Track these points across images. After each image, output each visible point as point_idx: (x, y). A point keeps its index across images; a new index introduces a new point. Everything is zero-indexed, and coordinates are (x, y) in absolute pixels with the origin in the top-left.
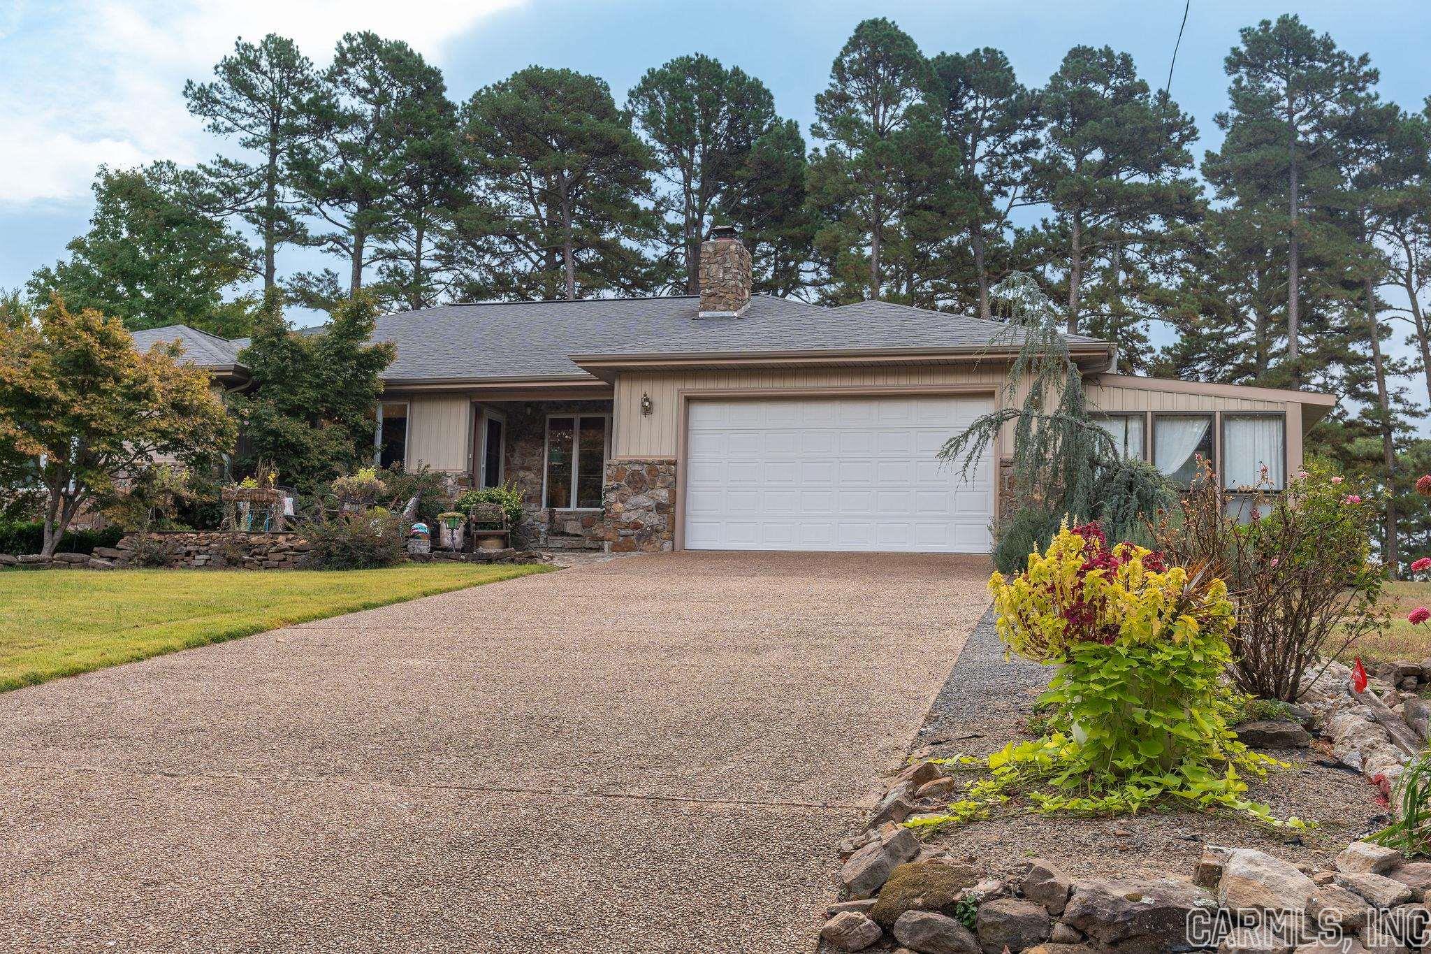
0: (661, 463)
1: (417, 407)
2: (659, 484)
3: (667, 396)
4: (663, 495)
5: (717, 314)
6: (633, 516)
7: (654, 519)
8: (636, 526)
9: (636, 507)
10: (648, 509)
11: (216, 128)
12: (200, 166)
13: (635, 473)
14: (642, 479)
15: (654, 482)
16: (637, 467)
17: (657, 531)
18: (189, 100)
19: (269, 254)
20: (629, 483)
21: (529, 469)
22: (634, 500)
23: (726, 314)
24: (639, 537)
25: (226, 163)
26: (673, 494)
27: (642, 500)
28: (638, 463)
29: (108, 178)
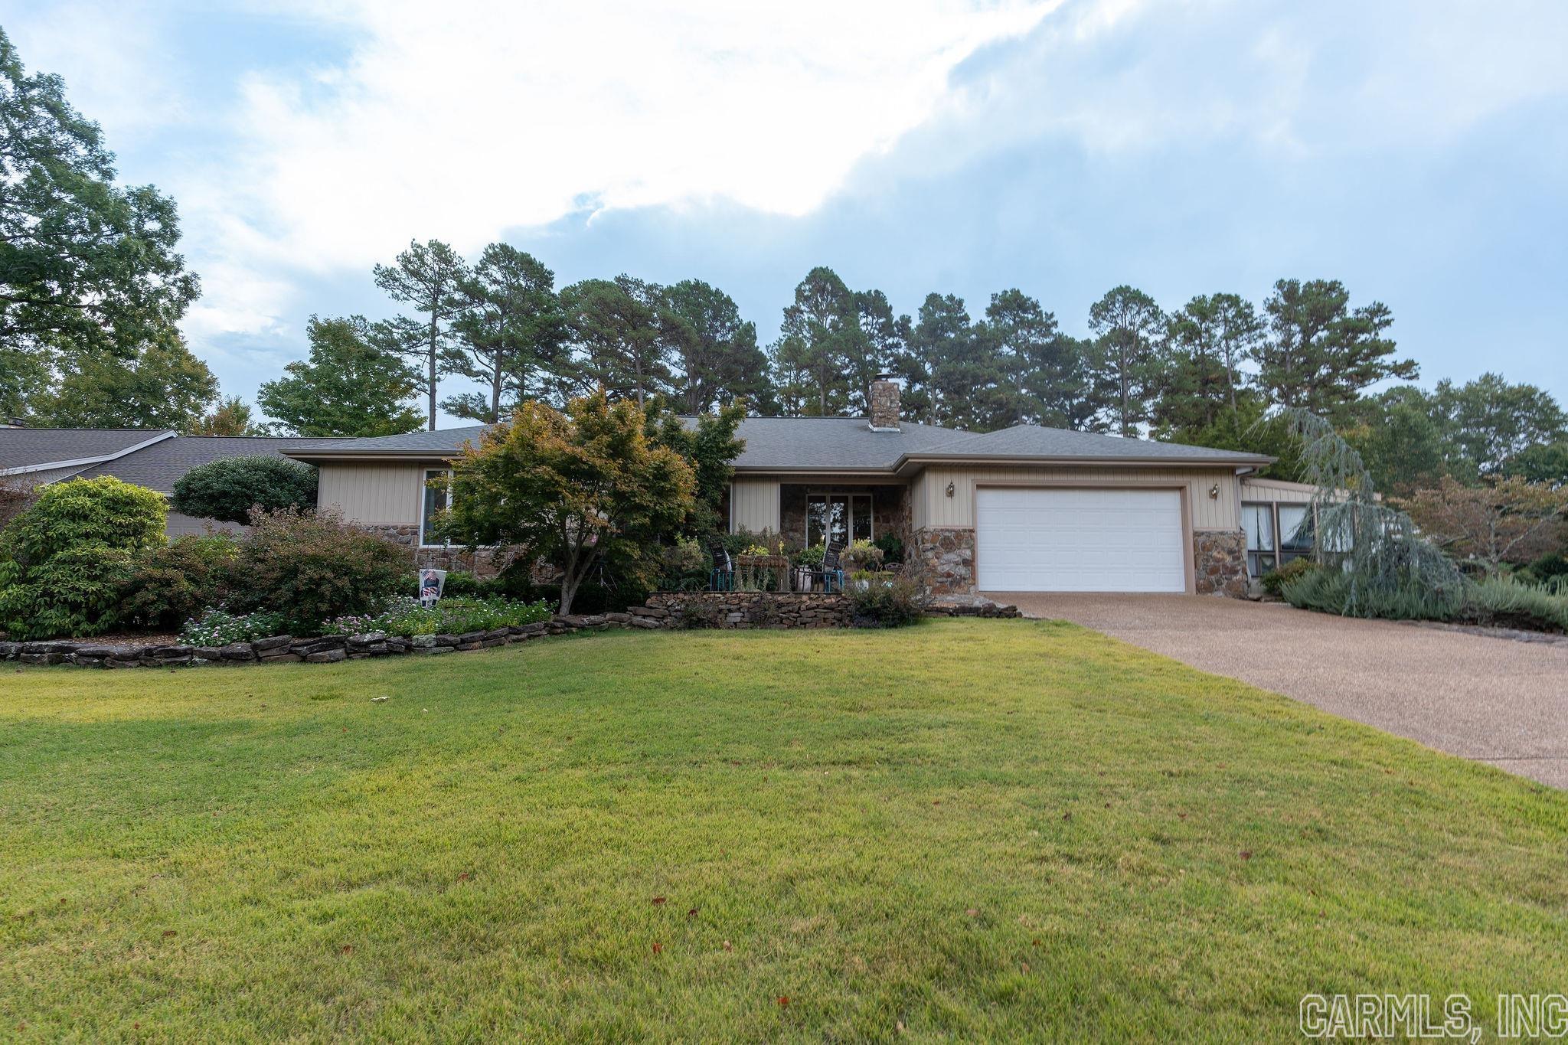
0: (965, 531)
1: (739, 487)
2: (963, 546)
3: (964, 484)
4: (967, 553)
5: (886, 429)
6: (946, 568)
7: (962, 570)
8: (949, 575)
9: (948, 562)
10: (957, 564)
11: (397, 297)
12: (385, 321)
13: (945, 538)
14: (952, 543)
15: (960, 544)
16: (947, 534)
17: (965, 579)
18: (377, 277)
19: (433, 381)
20: (942, 545)
21: (796, 531)
22: (946, 557)
23: (892, 429)
24: (951, 584)
25: (404, 320)
26: (973, 552)
27: (953, 557)
28: (948, 530)
29: (317, 324)
